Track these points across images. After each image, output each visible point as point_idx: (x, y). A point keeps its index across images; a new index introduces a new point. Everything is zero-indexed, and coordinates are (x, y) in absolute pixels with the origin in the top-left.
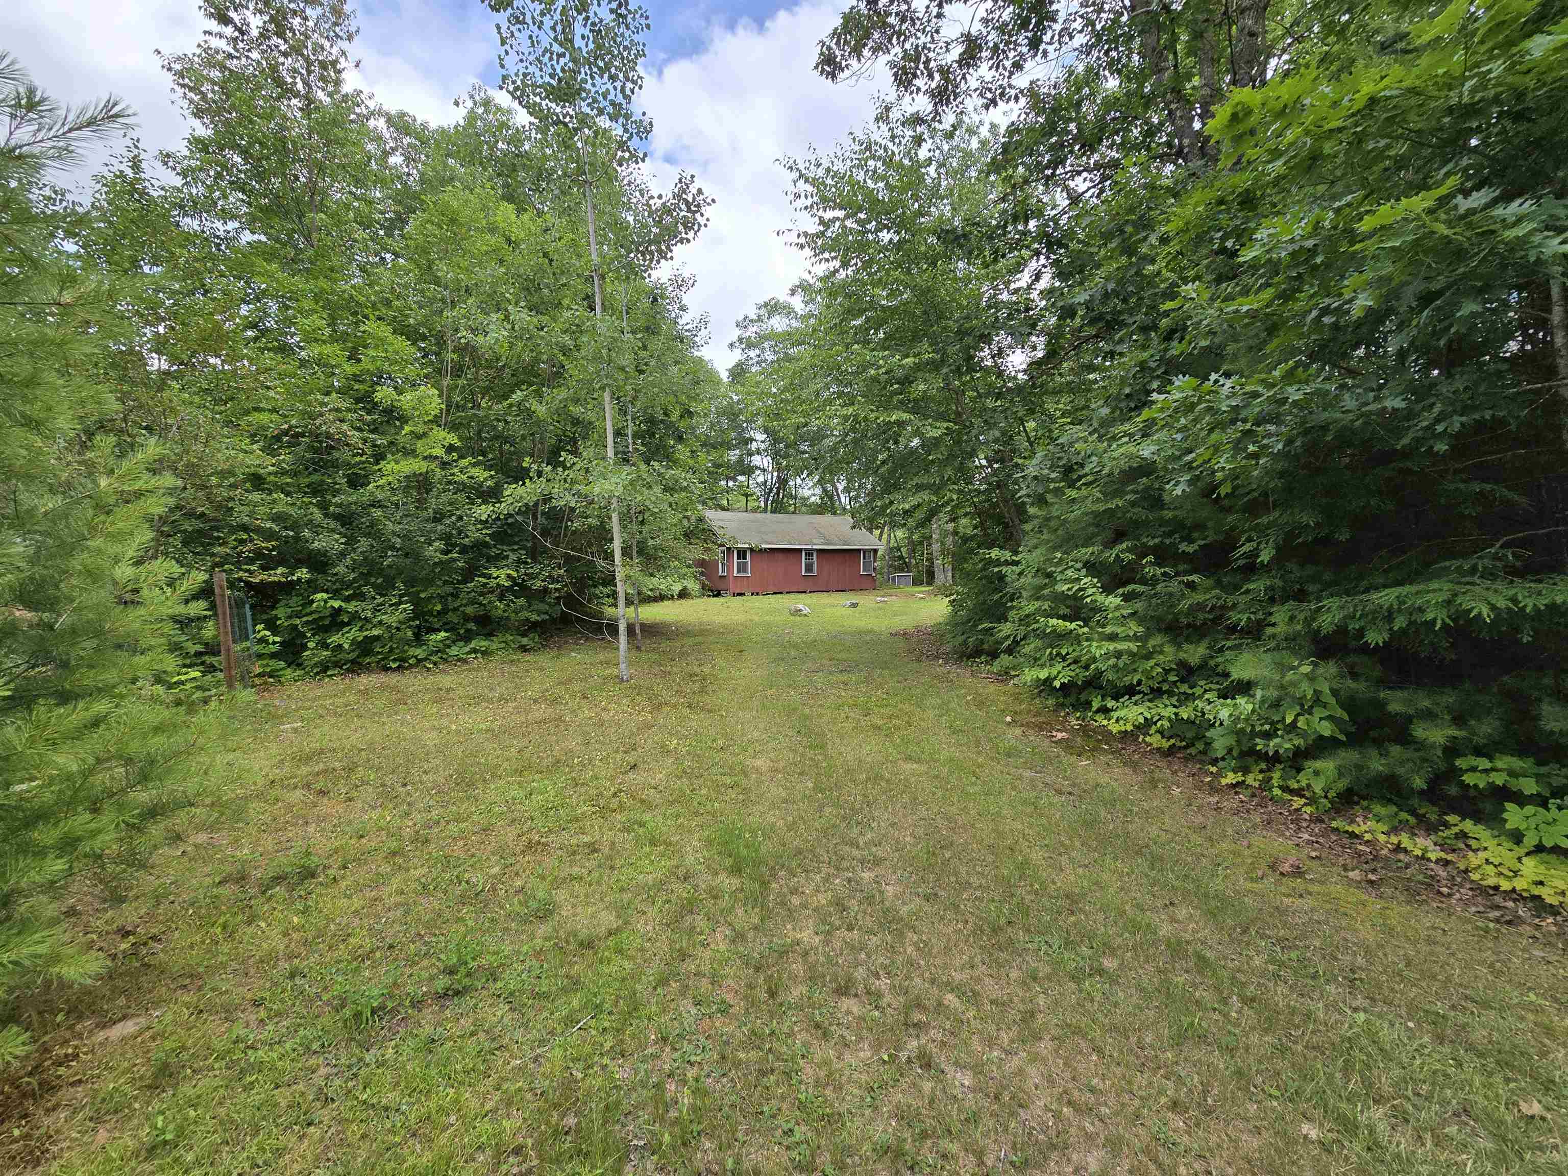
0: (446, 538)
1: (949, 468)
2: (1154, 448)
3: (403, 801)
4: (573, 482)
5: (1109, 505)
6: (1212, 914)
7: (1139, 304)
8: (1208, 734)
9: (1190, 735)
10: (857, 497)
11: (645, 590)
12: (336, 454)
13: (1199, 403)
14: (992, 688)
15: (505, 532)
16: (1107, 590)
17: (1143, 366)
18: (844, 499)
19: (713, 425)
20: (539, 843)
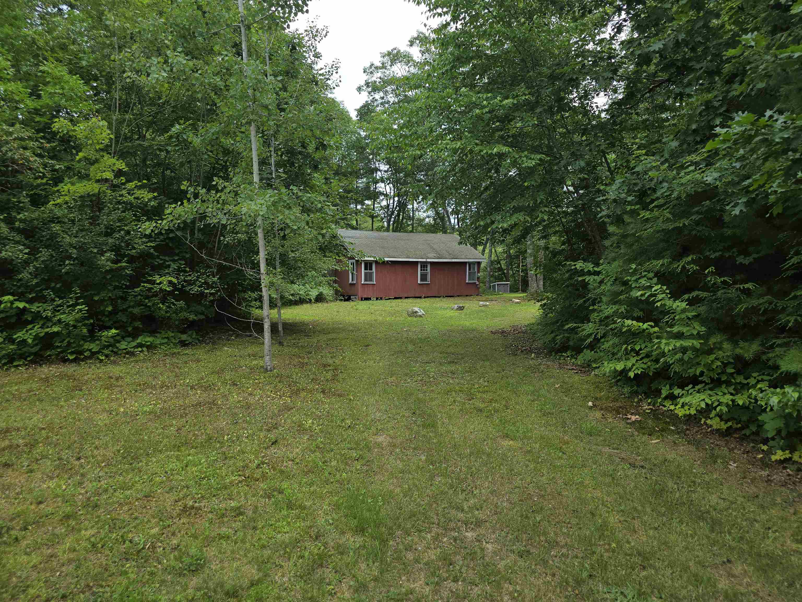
0: (116, 249)
1: (541, 193)
2: (716, 175)
3: (76, 473)
4: (224, 203)
5: (677, 224)
6: (763, 570)
7: (706, 51)
8: (760, 418)
9: (744, 418)
10: (463, 219)
11: (287, 295)
12: (20, 177)
13: (756, 135)
14: (577, 378)
15: (167, 245)
16: (675, 296)
17: (708, 105)
18: (453, 220)
19: (344, 157)
20: (192, 507)
